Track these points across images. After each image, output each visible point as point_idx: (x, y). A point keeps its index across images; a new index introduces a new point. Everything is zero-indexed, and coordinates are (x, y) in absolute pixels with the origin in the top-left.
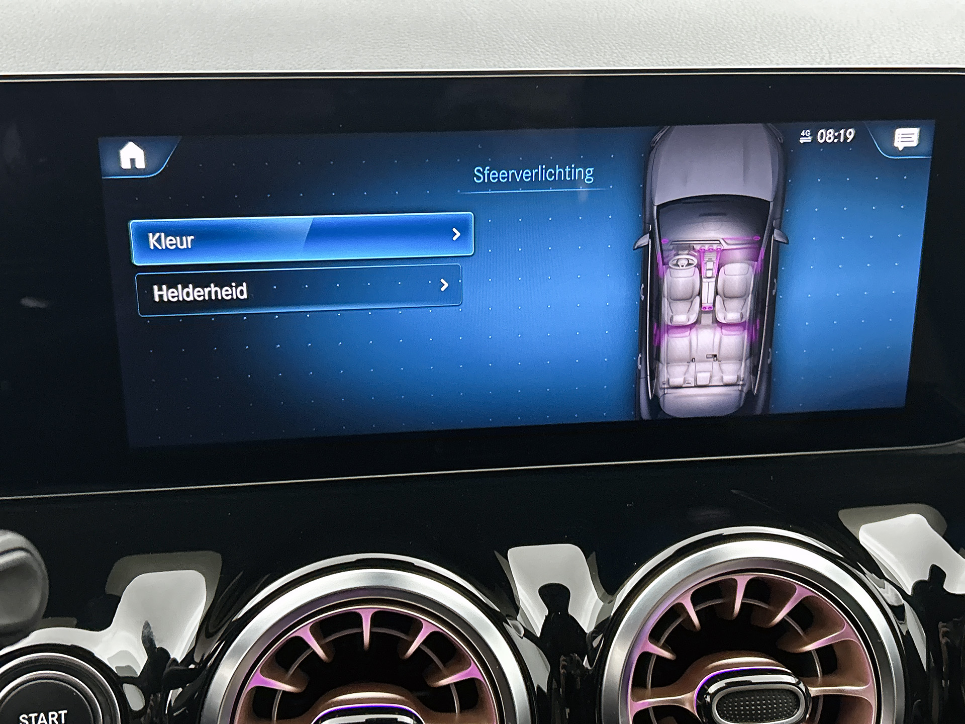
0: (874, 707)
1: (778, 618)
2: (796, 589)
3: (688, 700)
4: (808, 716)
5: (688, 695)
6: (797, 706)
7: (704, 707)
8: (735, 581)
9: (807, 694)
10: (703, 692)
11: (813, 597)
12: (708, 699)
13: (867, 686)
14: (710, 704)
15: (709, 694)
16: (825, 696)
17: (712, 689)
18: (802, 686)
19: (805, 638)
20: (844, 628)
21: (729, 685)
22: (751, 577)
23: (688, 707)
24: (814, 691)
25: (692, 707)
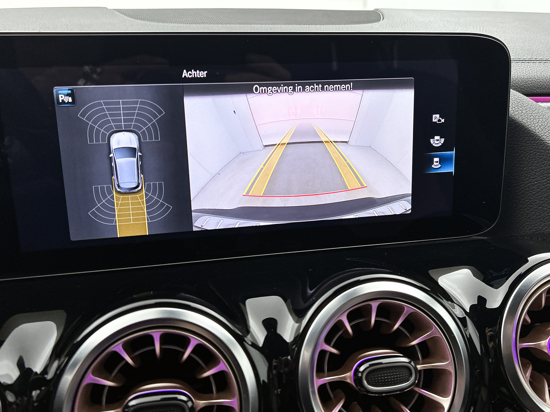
0: (453, 374)
1: (396, 327)
2: (404, 309)
3: (348, 376)
4: (416, 382)
5: (348, 374)
6: (411, 375)
7: (358, 380)
8: (371, 305)
9: (416, 369)
10: (357, 371)
11: (414, 312)
12: (360, 375)
13: (448, 362)
14: (361, 377)
15: (360, 372)
16: (424, 370)
17: (362, 369)
18: (412, 363)
19: (411, 338)
20: (433, 329)
21: (371, 365)
22: (380, 303)
23: (349, 381)
24: (419, 367)
25: (351, 380)
